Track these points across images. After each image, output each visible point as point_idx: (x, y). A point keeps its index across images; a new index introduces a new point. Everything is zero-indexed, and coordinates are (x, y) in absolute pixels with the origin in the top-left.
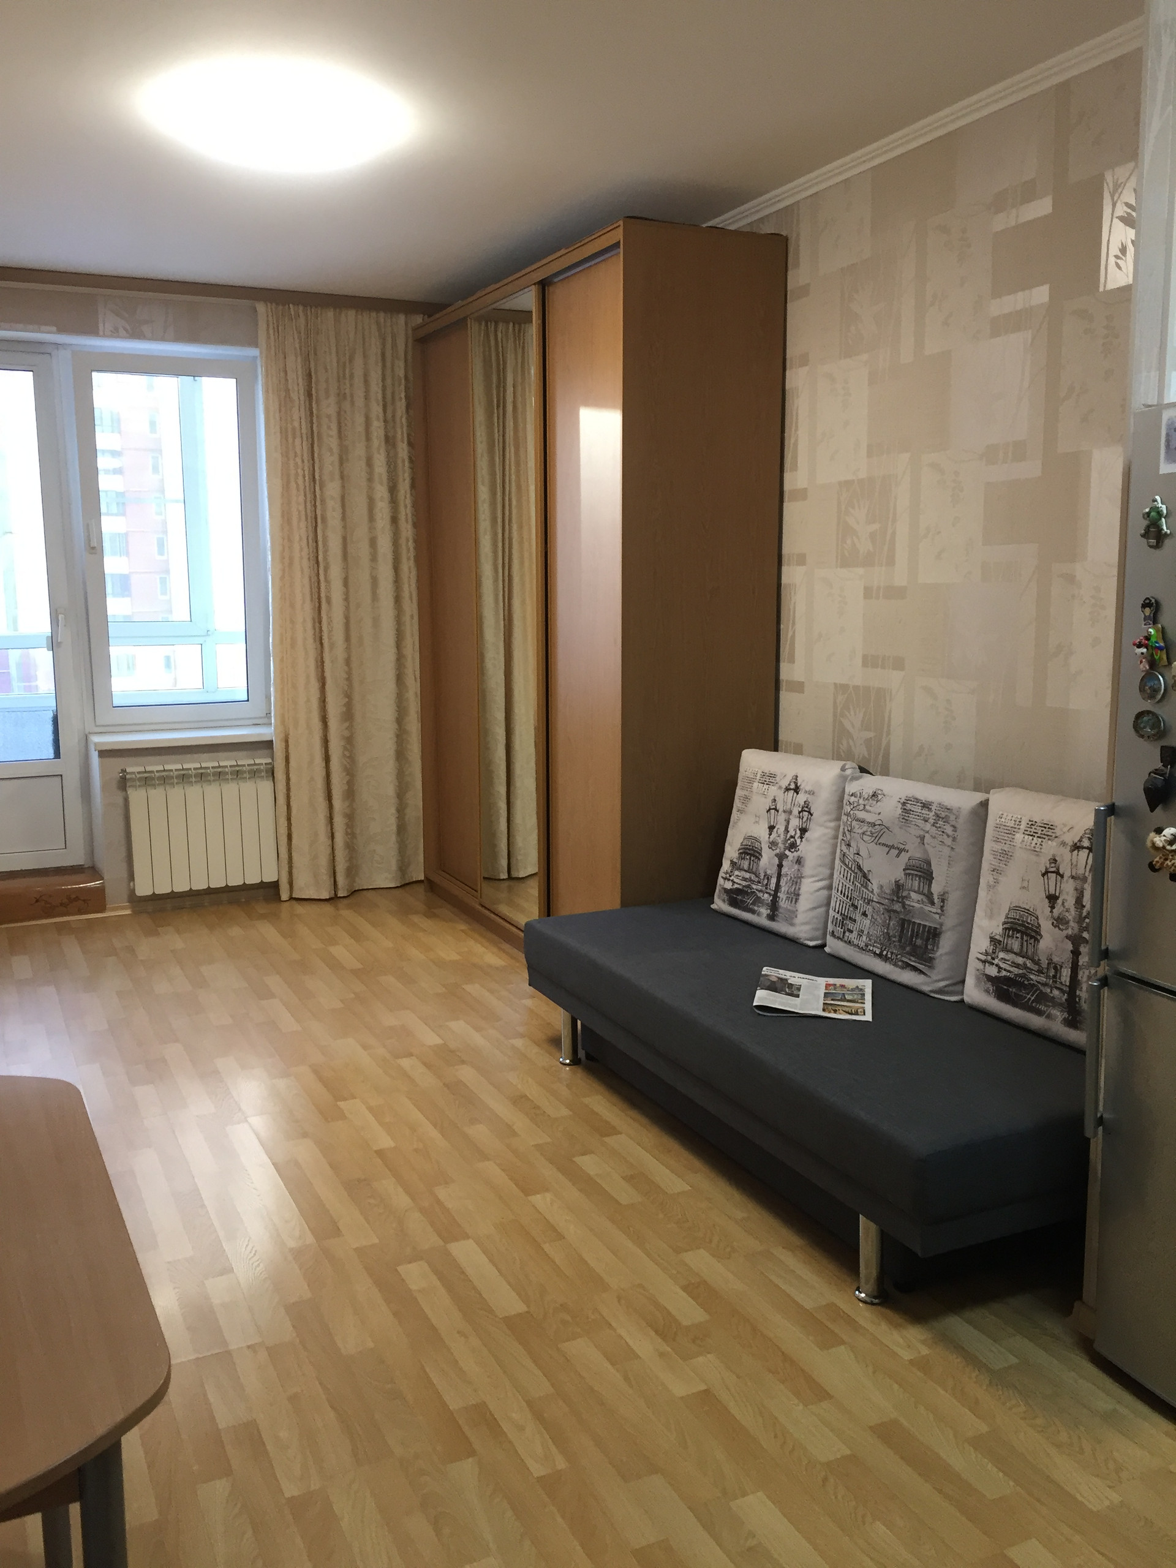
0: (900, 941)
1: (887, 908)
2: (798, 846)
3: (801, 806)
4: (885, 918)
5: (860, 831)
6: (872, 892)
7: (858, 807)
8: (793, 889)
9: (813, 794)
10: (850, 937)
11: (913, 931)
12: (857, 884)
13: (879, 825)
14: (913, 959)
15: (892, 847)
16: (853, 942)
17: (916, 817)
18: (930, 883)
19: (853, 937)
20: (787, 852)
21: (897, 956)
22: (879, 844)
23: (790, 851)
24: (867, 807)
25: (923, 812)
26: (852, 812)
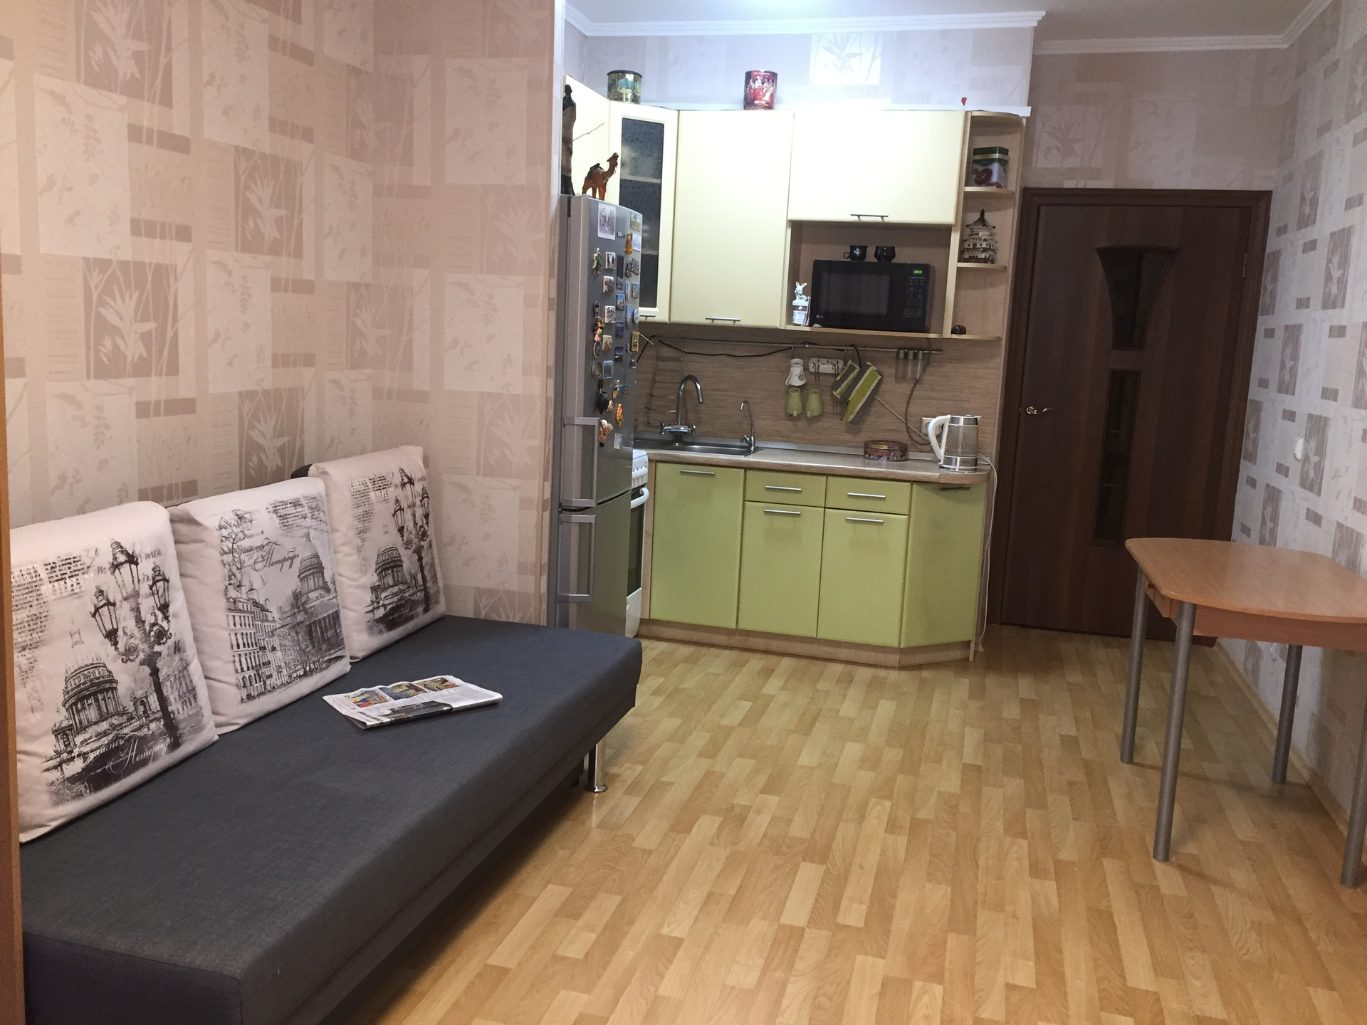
0: (314, 647)
1: (290, 625)
2: (168, 630)
3: (151, 578)
4: (292, 637)
5: (252, 561)
6: (274, 621)
7: (238, 537)
8: (184, 686)
9: (159, 554)
10: (272, 682)
11: (321, 627)
12: (257, 623)
13: (267, 544)
14: (333, 651)
15: (285, 560)
16: (277, 685)
17: (295, 518)
18: (323, 573)
19: (275, 680)
20: (157, 648)
21: (319, 661)
22: (272, 565)
23: (159, 644)
24: (246, 532)
25: (298, 510)
26: (235, 546)
